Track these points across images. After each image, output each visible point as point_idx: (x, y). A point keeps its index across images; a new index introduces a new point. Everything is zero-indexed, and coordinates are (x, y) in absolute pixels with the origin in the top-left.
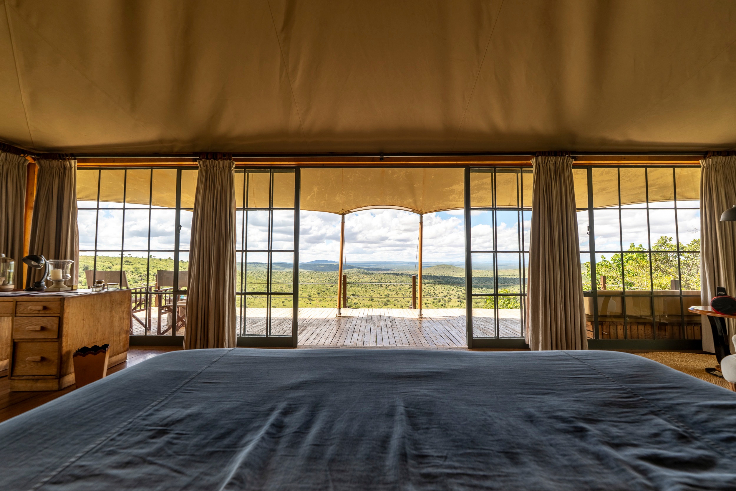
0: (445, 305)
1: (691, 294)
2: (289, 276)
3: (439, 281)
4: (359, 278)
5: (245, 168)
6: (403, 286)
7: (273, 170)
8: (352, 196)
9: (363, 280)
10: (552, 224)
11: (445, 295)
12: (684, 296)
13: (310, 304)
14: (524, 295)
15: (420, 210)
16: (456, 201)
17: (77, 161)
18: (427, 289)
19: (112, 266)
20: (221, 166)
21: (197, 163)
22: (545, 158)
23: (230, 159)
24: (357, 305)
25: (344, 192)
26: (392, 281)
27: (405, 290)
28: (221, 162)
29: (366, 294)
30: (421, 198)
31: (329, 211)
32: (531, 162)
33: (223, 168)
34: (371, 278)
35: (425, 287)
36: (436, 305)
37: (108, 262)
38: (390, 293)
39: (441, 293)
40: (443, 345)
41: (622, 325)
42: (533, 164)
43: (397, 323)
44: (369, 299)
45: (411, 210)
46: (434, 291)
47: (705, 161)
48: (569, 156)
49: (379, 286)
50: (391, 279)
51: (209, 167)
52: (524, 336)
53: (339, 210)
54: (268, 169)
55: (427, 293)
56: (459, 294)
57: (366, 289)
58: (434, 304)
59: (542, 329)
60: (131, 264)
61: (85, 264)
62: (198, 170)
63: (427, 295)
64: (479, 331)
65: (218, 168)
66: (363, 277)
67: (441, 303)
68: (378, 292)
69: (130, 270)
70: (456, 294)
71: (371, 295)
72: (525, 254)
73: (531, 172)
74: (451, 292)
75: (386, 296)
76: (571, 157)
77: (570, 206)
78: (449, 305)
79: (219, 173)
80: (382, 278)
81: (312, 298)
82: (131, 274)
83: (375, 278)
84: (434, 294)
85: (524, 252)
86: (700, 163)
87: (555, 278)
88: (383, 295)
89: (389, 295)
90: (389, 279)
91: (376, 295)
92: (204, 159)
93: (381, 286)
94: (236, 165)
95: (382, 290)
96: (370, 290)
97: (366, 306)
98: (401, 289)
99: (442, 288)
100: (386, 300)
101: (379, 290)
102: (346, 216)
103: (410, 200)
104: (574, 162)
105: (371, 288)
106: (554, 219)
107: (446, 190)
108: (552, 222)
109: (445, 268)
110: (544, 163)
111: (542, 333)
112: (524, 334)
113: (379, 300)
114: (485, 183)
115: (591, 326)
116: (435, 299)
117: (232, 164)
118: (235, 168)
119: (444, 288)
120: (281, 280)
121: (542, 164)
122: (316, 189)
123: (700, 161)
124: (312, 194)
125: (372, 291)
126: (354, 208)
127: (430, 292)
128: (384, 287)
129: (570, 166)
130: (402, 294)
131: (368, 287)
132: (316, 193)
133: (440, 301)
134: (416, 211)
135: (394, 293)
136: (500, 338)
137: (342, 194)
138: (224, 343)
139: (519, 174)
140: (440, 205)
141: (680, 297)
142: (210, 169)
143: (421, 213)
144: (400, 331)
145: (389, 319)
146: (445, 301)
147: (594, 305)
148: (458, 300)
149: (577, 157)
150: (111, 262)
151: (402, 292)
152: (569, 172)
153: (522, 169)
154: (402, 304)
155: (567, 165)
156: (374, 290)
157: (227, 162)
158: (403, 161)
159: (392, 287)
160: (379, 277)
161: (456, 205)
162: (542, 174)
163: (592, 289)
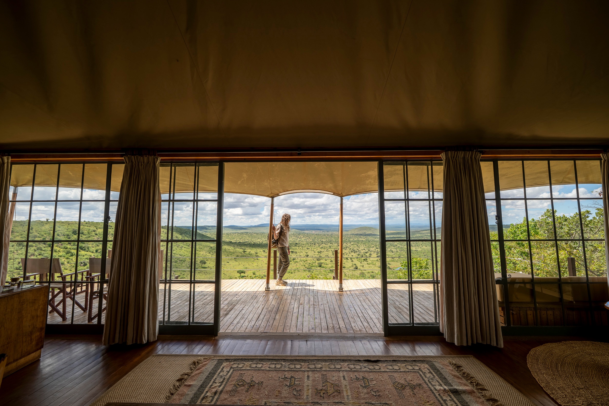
0: (367, 260)
1: (597, 281)
2: (240, 237)
3: (362, 240)
4: (297, 238)
5: (171, 163)
6: (332, 244)
7: (198, 164)
8: (279, 182)
9: (300, 239)
10: (463, 216)
11: (367, 251)
12: (591, 283)
13: (257, 259)
14: (437, 282)
15: (340, 193)
16: (372, 185)
17: (10, 157)
18: (352, 247)
19: (96, 230)
20: (146, 161)
21: (123, 158)
22: (454, 152)
23: (155, 155)
24: (295, 260)
25: (271, 179)
26: (324, 240)
27: (334, 248)
28: (146, 159)
29: (302, 251)
30: (341, 184)
31: (259, 194)
32: (441, 156)
33: (148, 163)
34: (307, 238)
35: (350, 245)
36: (359, 260)
37: (93, 227)
38: (322, 250)
39: (363, 250)
40: (360, 330)
41: (531, 310)
42: (443, 158)
43: (320, 299)
44: (305, 255)
45: (333, 193)
46: (358, 248)
47: (606, 155)
48: (477, 151)
49: (313, 244)
50: (322, 239)
51: (134, 163)
52: (438, 321)
53: (269, 193)
54: (194, 163)
55: (352, 250)
56: (378, 251)
57: (302, 247)
58: (358, 259)
59: (457, 320)
60: (112, 228)
61: (74, 228)
62: (124, 165)
63: (352, 252)
64: (394, 310)
65: (143, 164)
66: (300, 237)
67: (363, 258)
68: (313, 249)
69: (111, 233)
70: (376, 251)
71: (306, 252)
72: (437, 242)
73: (441, 164)
74: (371, 249)
75: (319, 252)
76: (479, 151)
77: (480, 198)
78: (370, 259)
79: (143, 168)
80: (315, 238)
81: (258, 254)
82: (111, 236)
83: (309, 238)
84: (357, 250)
85: (436, 241)
86: (601, 156)
87: (468, 270)
88: (316, 252)
89: (321, 252)
90: (321, 239)
91: (311, 252)
92: (129, 155)
93: (315, 245)
94: (161, 159)
95: (315, 248)
96: (306, 248)
97: (303, 261)
98: (331, 247)
99: (364, 246)
100: (319, 256)
101: (313, 247)
102: (275, 199)
103: (331, 185)
104: (482, 156)
105: (307, 246)
106: (465, 212)
107: (363, 176)
108: (463, 214)
109: (366, 229)
110: (454, 157)
111: (457, 325)
112: (438, 319)
113: (313, 256)
114: (397, 170)
115: (502, 312)
116: (358, 255)
117: (156, 159)
118: (160, 162)
119: (366, 246)
120: (234, 240)
121: (452, 158)
122: (245, 175)
123: (601, 155)
124: (242, 179)
125: (307, 248)
126: (282, 191)
127: (354, 249)
128: (317, 245)
129: (478, 160)
130: (332, 251)
131: (304, 246)
132: (245, 179)
133: (362, 256)
134: (337, 194)
135: (325, 250)
136: (415, 325)
137: (270, 180)
138: (143, 336)
139: (430, 167)
140: (358, 189)
141: (587, 284)
142: (135, 164)
143: (341, 196)
144: (321, 310)
145: (312, 294)
146: (366, 256)
147: (505, 293)
148: (377, 255)
149: (484, 151)
150: (95, 227)
151: (331, 250)
152: (477, 166)
153: (432, 162)
154: (332, 259)
155: (475, 159)
156: (309, 248)
157: (151, 158)
158: (320, 156)
159: (324, 245)
160: (313, 237)
161: (372, 188)
162: (452, 167)
163: (502, 277)
